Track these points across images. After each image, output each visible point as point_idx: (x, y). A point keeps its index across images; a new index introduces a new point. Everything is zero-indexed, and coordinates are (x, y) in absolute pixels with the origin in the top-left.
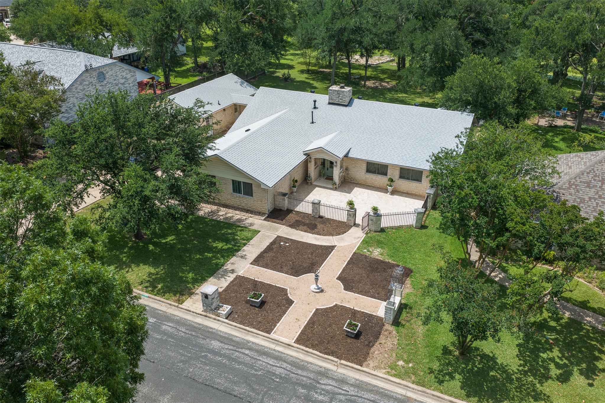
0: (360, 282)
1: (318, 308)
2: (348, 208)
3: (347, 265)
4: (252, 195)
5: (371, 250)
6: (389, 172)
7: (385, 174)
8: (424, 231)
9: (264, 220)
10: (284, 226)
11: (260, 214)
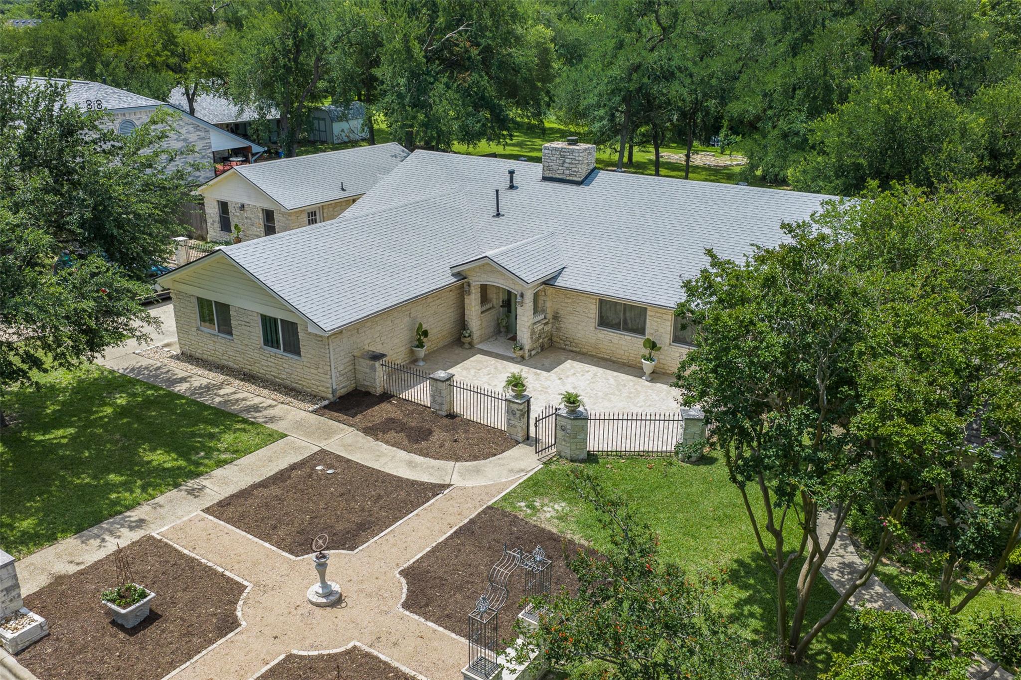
0: (460, 589)
1: (295, 652)
2: (510, 394)
3: (451, 537)
4: (298, 353)
5: (537, 504)
6: (651, 325)
7: (641, 331)
8: (703, 469)
9: (314, 412)
10: (351, 429)
11: (313, 397)
